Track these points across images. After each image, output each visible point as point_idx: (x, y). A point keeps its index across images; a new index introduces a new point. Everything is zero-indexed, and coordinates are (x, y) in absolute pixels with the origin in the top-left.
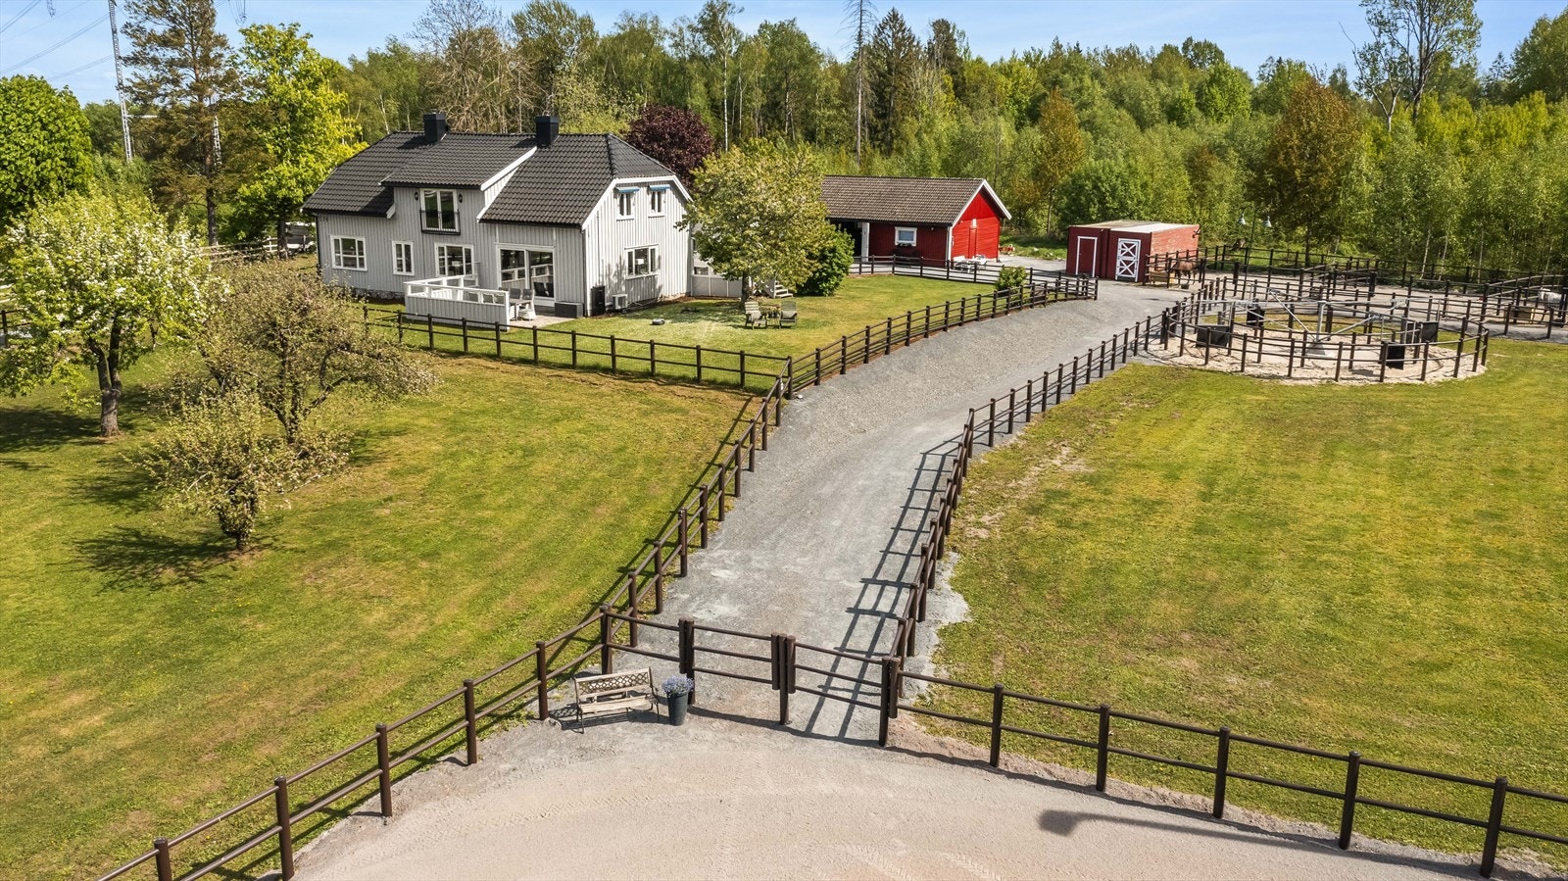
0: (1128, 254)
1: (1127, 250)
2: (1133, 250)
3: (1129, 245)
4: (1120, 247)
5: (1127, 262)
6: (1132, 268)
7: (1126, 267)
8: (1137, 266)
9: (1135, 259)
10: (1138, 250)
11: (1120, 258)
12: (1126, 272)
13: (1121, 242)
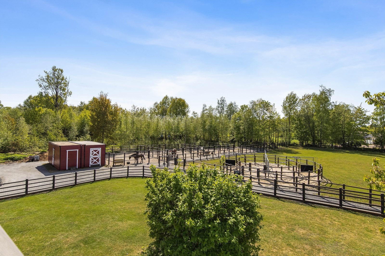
0: (95, 155)
1: (95, 153)
2: (98, 153)
3: (95, 151)
4: (91, 152)
5: (95, 158)
6: (98, 160)
7: (95, 160)
8: (100, 159)
9: (99, 156)
10: (100, 153)
11: (92, 156)
12: (95, 162)
13: (92, 150)
